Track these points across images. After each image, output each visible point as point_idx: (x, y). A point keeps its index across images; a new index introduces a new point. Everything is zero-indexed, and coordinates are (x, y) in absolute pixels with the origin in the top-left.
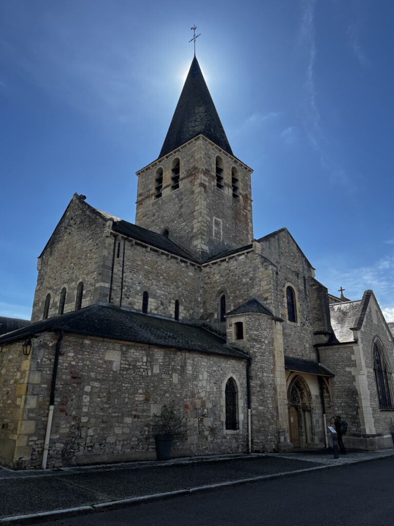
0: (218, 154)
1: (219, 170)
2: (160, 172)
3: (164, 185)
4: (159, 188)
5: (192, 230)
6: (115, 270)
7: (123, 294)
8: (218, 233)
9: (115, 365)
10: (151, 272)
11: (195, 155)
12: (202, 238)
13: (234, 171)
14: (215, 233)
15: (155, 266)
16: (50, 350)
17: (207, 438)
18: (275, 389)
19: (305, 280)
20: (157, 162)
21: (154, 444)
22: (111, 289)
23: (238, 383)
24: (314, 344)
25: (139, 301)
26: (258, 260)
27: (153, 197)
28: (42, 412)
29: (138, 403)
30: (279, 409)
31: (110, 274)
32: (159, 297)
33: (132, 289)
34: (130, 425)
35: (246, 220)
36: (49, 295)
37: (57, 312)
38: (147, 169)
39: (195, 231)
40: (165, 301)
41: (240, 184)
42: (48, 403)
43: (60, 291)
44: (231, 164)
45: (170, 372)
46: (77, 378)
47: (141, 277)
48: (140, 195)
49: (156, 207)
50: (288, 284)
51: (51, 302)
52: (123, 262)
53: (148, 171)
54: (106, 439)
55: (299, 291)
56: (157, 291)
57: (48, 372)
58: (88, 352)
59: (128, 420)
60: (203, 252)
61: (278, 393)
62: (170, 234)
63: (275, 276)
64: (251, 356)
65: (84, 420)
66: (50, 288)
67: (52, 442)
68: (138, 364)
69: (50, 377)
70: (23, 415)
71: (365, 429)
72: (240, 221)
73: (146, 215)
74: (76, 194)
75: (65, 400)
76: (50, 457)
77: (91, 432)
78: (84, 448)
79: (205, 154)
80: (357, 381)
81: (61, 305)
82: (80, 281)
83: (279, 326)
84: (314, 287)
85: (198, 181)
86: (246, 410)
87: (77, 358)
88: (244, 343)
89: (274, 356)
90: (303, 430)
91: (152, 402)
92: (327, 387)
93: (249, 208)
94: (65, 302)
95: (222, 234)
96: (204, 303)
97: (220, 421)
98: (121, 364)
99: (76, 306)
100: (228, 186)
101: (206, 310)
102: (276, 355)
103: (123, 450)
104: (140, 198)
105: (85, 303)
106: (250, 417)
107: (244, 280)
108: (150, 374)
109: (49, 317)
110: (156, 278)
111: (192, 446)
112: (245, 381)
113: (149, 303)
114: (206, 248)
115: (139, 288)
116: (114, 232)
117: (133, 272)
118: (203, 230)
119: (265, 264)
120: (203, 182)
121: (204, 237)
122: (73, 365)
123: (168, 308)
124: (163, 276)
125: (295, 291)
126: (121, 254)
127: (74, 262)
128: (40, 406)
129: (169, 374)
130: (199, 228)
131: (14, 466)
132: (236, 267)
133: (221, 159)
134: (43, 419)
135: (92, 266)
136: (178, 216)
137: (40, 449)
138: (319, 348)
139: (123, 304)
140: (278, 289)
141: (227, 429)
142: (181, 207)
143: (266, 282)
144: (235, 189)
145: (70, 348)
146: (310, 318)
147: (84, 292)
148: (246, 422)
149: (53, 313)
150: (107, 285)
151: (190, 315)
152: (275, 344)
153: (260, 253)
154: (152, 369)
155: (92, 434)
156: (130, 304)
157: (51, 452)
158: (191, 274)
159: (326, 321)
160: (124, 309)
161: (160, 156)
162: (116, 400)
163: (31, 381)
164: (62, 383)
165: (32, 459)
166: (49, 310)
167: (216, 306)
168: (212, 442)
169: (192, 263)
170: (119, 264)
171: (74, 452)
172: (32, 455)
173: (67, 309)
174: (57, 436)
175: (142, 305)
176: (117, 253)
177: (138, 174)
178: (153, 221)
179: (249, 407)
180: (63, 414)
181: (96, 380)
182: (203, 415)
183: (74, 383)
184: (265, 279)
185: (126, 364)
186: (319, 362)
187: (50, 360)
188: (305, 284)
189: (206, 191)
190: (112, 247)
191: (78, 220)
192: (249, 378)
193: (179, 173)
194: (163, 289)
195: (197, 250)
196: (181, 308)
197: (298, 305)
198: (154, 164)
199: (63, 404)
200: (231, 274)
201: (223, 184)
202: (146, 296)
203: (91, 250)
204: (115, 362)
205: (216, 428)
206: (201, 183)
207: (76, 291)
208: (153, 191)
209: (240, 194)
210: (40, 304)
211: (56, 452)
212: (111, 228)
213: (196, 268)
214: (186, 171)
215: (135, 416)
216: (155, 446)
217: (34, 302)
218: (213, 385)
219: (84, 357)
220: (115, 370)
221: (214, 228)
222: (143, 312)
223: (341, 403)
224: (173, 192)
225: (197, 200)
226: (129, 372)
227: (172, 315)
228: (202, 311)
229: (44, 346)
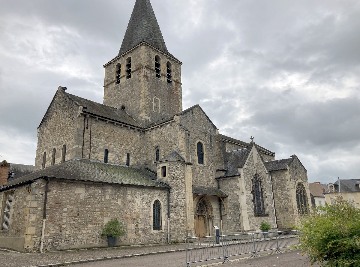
0: (156, 54)
1: (157, 65)
2: (119, 66)
3: (121, 75)
4: (118, 77)
5: (139, 107)
6: (85, 137)
7: (91, 152)
8: (157, 108)
9: (81, 196)
10: (110, 137)
11: (140, 56)
12: (145, 112)
13: (168, 65)
14: (155, 108)
15: (113, 133)
16: (42, 189)
17: (140, 235)
18: (185, 206)
19: (211, 137)
20: (117, 59)
21: (107, 239)
22: (83, 149)
23: (162, 203)
24: (216, 177)
25: (102, 155)
26: (178, 127)
27: (115, 83)
28: (39, 223)
29: (96, 216)
30: (188, 217)
31: (82, 140)
32: (115, 152)
33: (97, 148)
34: (91, 229)
35: (178, 98)
36: (45, 152)
37: (51, 164)
38: (110, 64)
39: (141, 107)
40: (120, 155)
41: (173, 74)
42: (42, 218)
43: (52, 150)
44: (166, 60)
45: (117, 199)
46: (58, 204)
47: (103, 140)
48: (106, 81)
49: (117, 90)
50: (198, 141)
51: (47, 157)
52: (91, 131)
53: (111, 65)
54: (77, 236)
55: (206, 144)
56: (114, 148)
57: (42, 201)
58: (65, 189)
59: (91, 226)
60: (146, 121)
61: (187, 208)
62: (126, 109)
63: (188, 137)
64: (171, 187)
65: (64, 226)
66: (46, 148)
67: (46, 238)
68: (96, 194)
69: (43, 204)
70: (28, 224)
71: (243, 227)
72: (173, 98)
73: (111, 95)
74: (60, 87)
75: (52, 216)
76: (44, 246)
77: (68, 233)
78: (64, 241)
79: (147, 55)
80: (240, 199)
81: (53, 159)
82: (64, 144)
83: (189, 168)
84: (217, 142)
85: (142, 74)
86: (166, 219)
87: (59, 193)
88: (167, 179)
89: (185, 186)
90: (208, 230)
91: (105, 216)
92: (223, 204)
93: (179, 89)
94: (56, 157)
95: (159, 108)
96: (147, 154)
97: (149, 225)
98: (85, 195)
99: (62, 160)
100: (164, 76)
101: (147, 159)
102: (186, 185)
103: (87, 242)
104: (107, 83)
105: (67, 158)
106: (169, 223)
107: (169, 140)
108: (103, 200)
109: (46, 167)
110: (114, 140)
111: (131, 240)
112: (166, 202)
113: (109, 156)
114: (148, 118)
115: (101, 147)
116: (84, 113)
117: (97, 137)
118: (146, 107)
119: (181, 129)
120: (146, 74)
121: (147, 111)
122: (56, 197)
123: (122, 159)
124: (118, 138)
125: (203, 144)
126: (89, 127)
127: (60, 132)
128: (38, 219)
129: (116, 199)
130: (143, 105)
131: (24, 251)
132: (165, 131)
133: (159, 57)
134: (40, 226)
135: (71, 135)
136: (130, 96)
137: (39, 242)
138: (219, 179)
139: (92, 157)
140: (189, 145)
141: (153, 230)
142: (133, 90)
143: (182, 140)
144: (169, 77)
145: (54, 187)
146: (214, 161)
147: (67, 151)
148: (167, 225)
149: (48, 164)
150: (80, 147)
151: (137, 162)
152: (186, 178)
153: (179, 122)
154: (105, 197)
155: (69, 233)
156: (96, 158)
157: (45, 243)
158: (138, 136)
159: (223, 163)
160: (92, 161)
161: (119, 55)
162: (83, 215)
163: (32, 206)
164: (50, 207)
165: (34, 247)
166: (46, 163)
167: (154, 156)
168: (143, 237)
169: (138, 129)
170: (88, 133)
171: (58, 243)
172: (34, 245)
173: (57, 161)
174: (49, 235)
175: (104, 158)
176: (86, 127)
177: (105, 67)
178: (115, 100)
179: (169, 217)
180: (51, 224)
181: (70, 204)
182: (138, 223)
183: (57, 206)
184: (181, 139)
185: (88, 195)
186: (219, 188)
187: (43, 195)
188: (211, 140)
189: (148, 80)
190: (83, 123)
191: (62, 105)
192: (169, 200)
193: (131, 67)
194: (118, 147)
195: (142, 120)
196: (131, 158)
197: (205, 153)
198: (114, 60)
199: (51, 218)
200: (162, 136)
201: (160, 75)
202: (106, 152)
203: (70, 125)
204: (81, 194)
205: (147, 229)
206: (145, 75)
207: (62, 150)
208: (115, 79)
209: (173, 80)
210: (40, 159)
211: (48, 243)
212: (82, 110)
213: (141, 132)
214: (135, 66)
215: (94, 224)
216: (107, 240)
217: (36, 157)
218: (145, 205)
219: (62, 192)
220: (81, 198)
221: (154, 104)
222: (105, 162)
223: (231, 213)
224: (127, 80)
225: (142, 87)
226: (90, 199)
227: (124, 163)
228: (145, 159)
229: (38, 187)
